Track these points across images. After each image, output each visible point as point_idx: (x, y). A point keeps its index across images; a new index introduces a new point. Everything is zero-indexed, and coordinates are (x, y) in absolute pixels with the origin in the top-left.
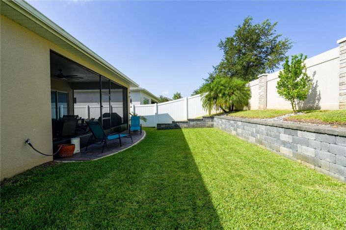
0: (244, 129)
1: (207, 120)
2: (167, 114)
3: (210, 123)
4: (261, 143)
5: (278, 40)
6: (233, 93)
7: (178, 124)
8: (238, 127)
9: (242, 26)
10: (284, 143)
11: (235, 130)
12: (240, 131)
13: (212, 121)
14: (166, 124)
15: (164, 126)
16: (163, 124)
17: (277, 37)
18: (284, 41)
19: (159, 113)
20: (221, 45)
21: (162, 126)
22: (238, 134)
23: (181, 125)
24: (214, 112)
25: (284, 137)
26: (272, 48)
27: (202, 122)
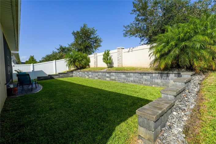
0: (92, 75)
1: (69, 73)
2: (42, 71)
3: (71, 75)
4: (100, 79)
5: (98, 37)
6: (82, 60)
7: (52, 76)
8: (89, 74)
9: (83, 27)
10: (107, 77)
11: (88, 76)
12: (90, 76)
13: (72, 74)
14: (44, 77)
15: (43, 78)
16: (42, 77)
17: (97, 36)
18: (100, 38)
19: (35, 71)
20: (74, 33)
21: (41, 78)
22: (89, 77)
23: (54, 77)
24: (72, 69)
25: (107, 75)
26: (95, 41)
27: (67, 74)
